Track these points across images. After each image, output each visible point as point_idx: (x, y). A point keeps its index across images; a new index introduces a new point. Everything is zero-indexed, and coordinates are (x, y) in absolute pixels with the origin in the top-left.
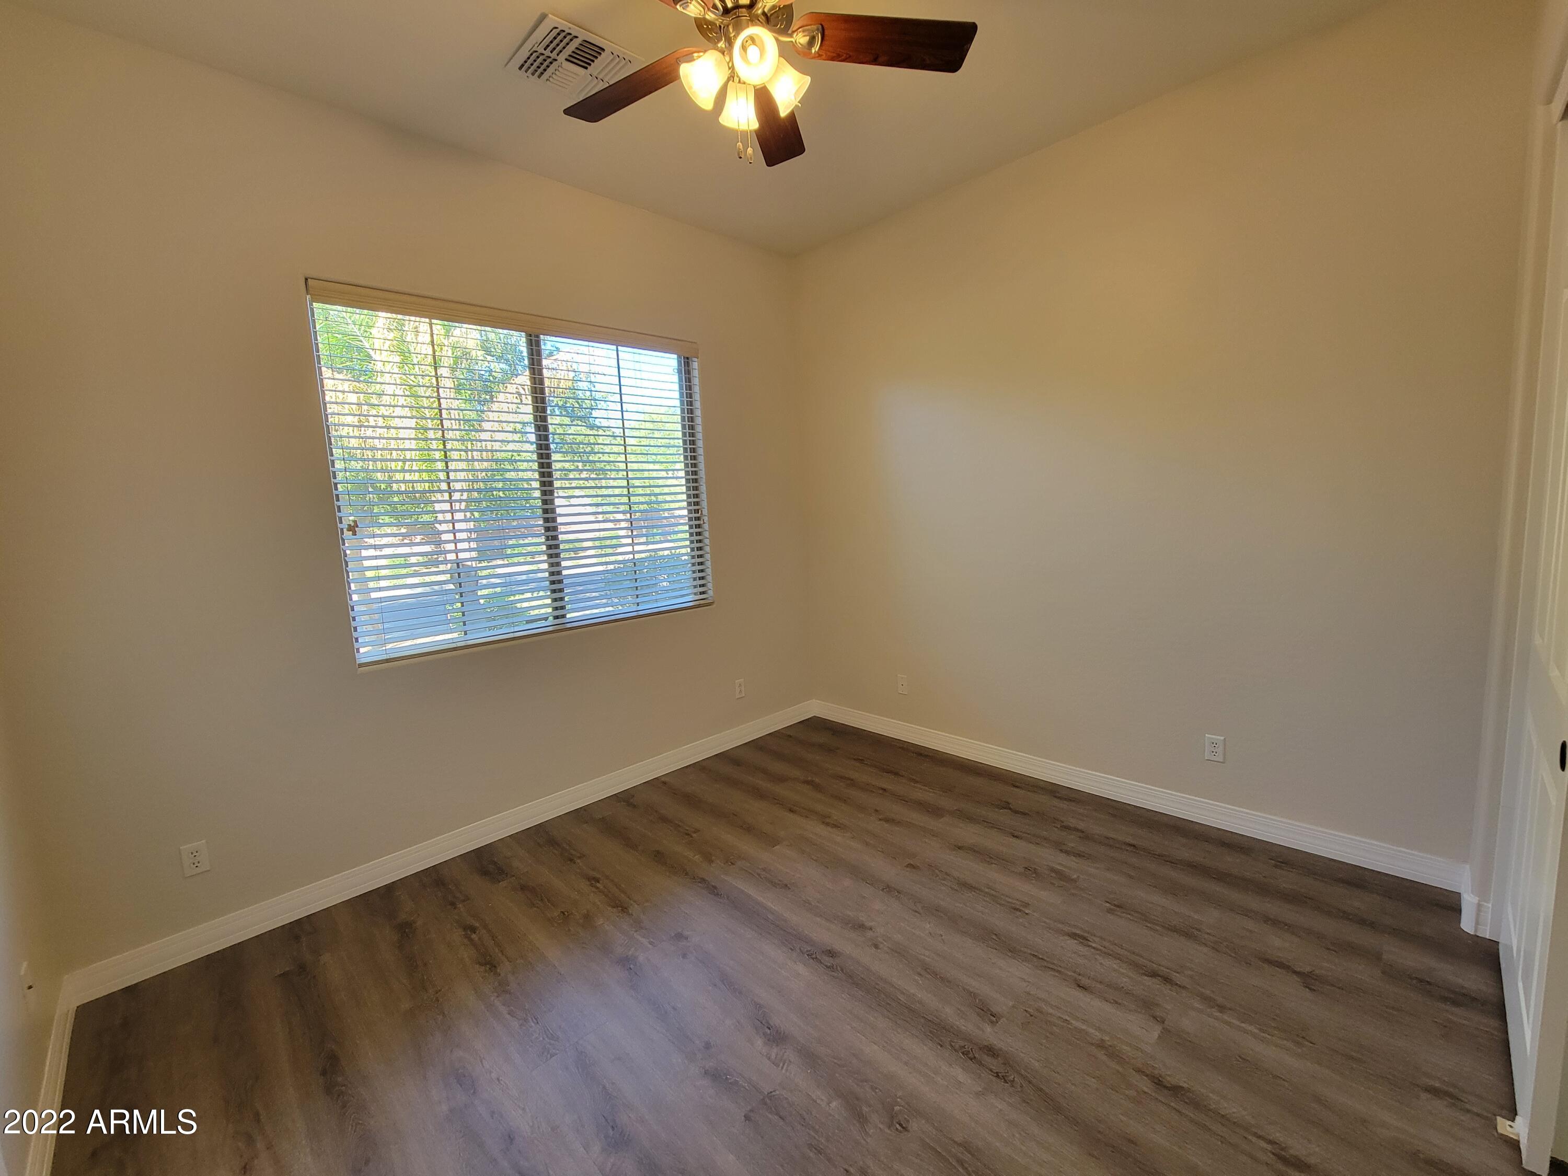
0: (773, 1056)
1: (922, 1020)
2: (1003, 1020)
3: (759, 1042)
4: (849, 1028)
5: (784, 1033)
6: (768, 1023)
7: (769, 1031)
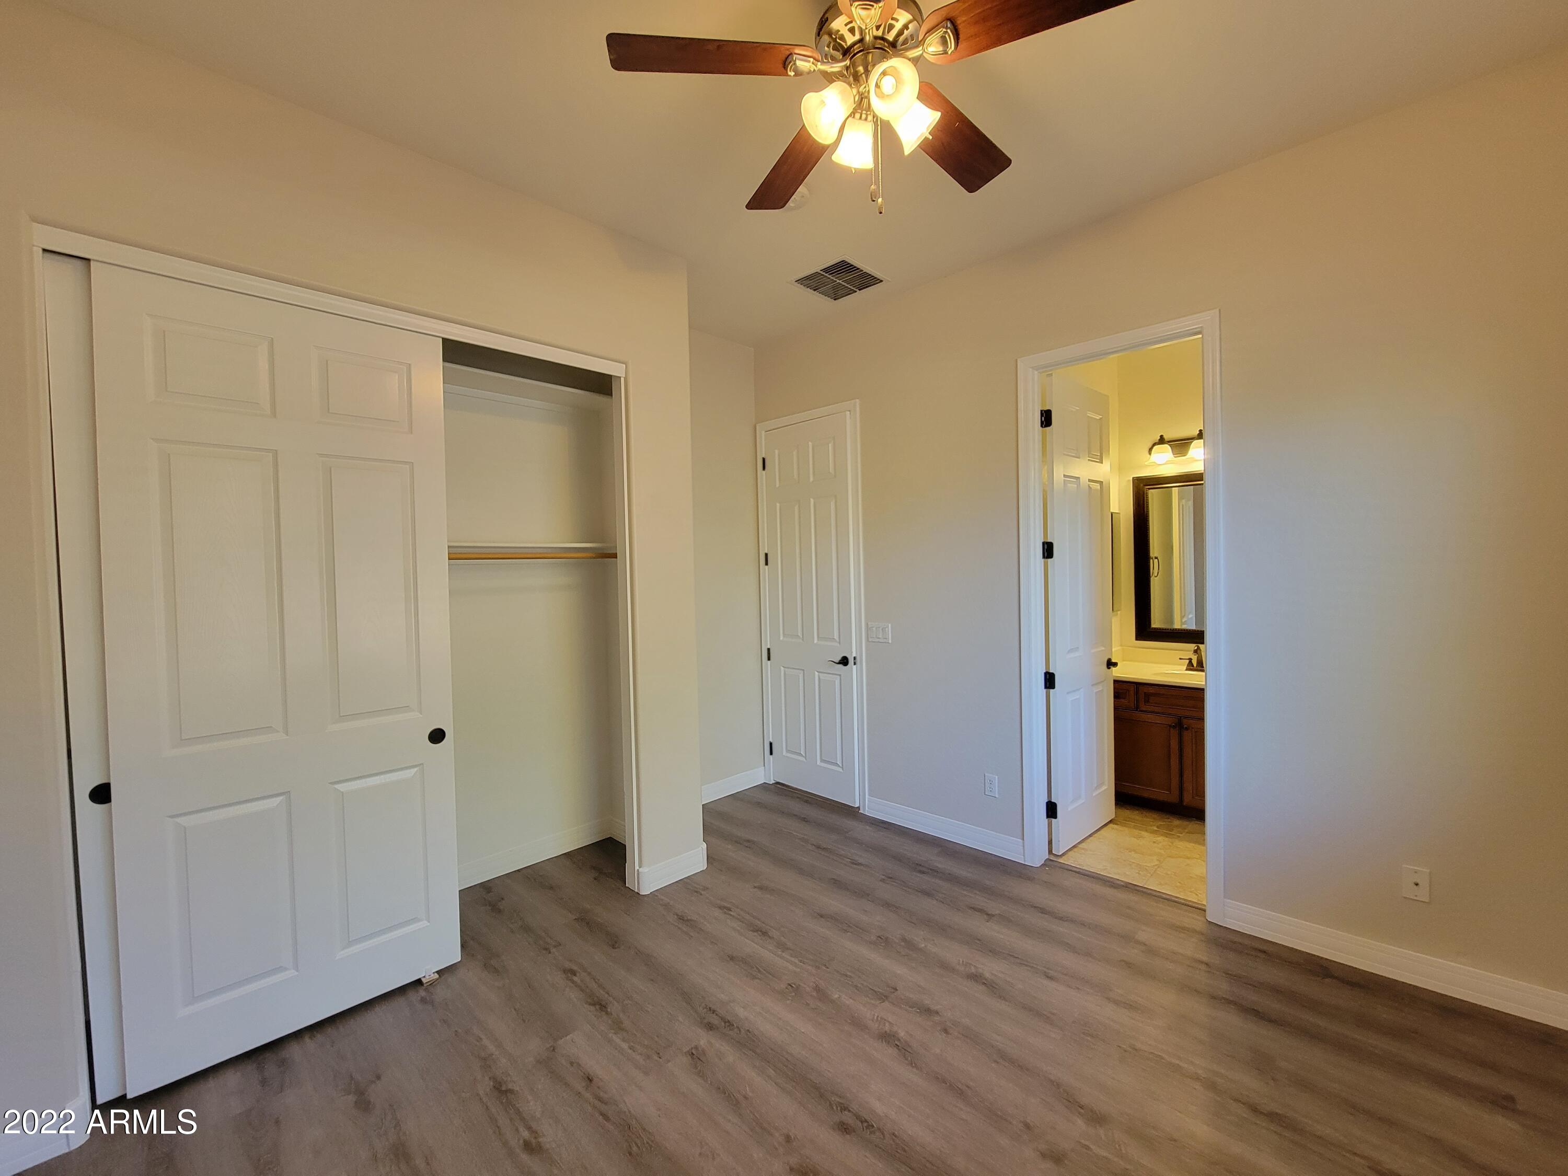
0: (887, 1024)
1: (758, 1051)
2: (686, 1049)
3: (902, 1034)
4: (824, 1045)
5: (882, 1041)
6: (899, 1049)
7: (896, 1042)
